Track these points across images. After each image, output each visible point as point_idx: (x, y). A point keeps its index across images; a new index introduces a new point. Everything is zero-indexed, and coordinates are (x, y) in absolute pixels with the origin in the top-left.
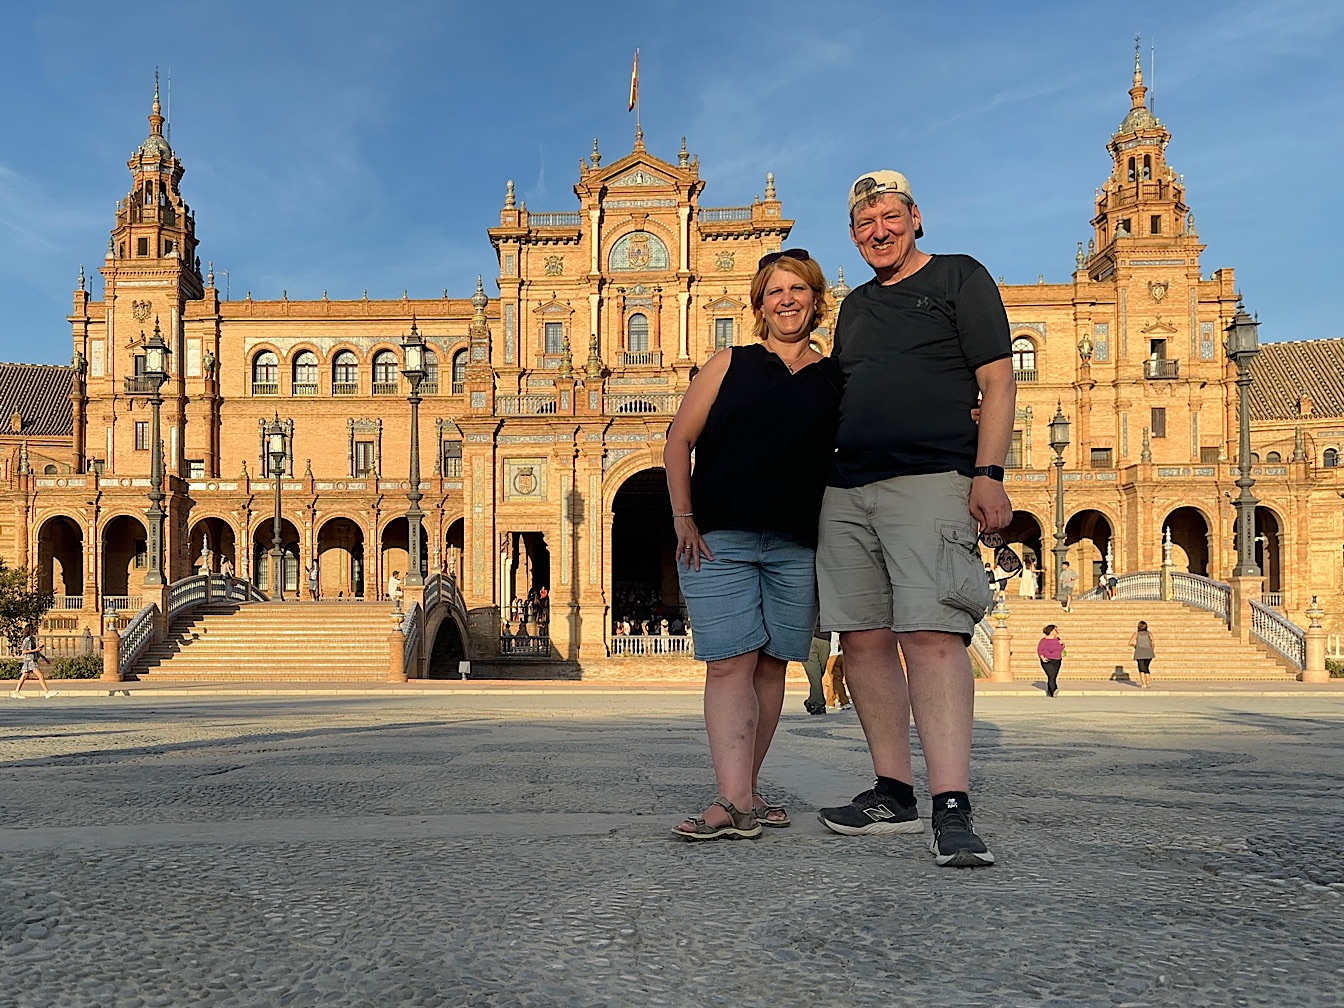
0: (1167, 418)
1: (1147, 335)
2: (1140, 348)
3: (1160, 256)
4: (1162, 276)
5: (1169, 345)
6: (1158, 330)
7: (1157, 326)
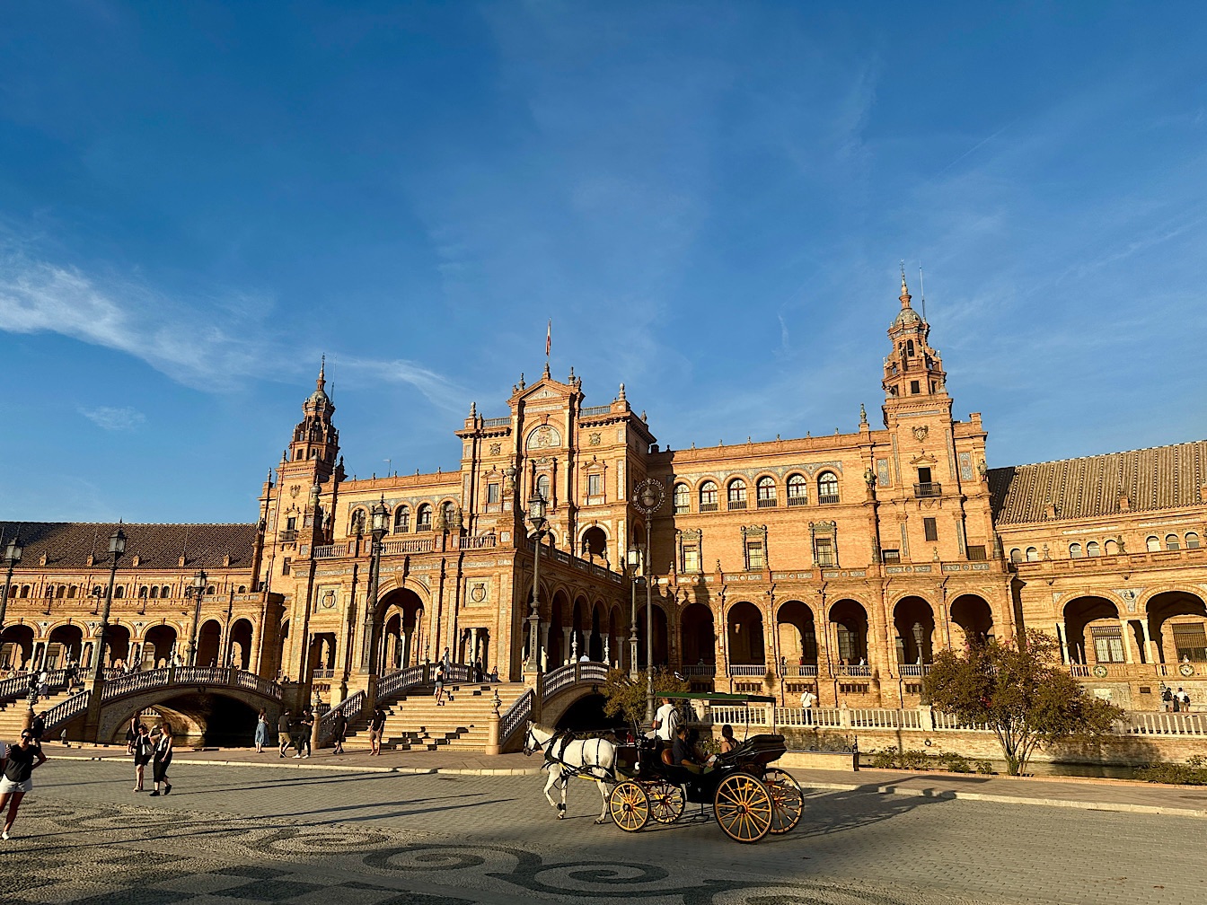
0: (937, 525)
1: (915, 465)
2: (911, 477)
3: (919, 409)
4: (922, 422)
5: (932, 471)
6: (923, 461)
7: (921, 459)
